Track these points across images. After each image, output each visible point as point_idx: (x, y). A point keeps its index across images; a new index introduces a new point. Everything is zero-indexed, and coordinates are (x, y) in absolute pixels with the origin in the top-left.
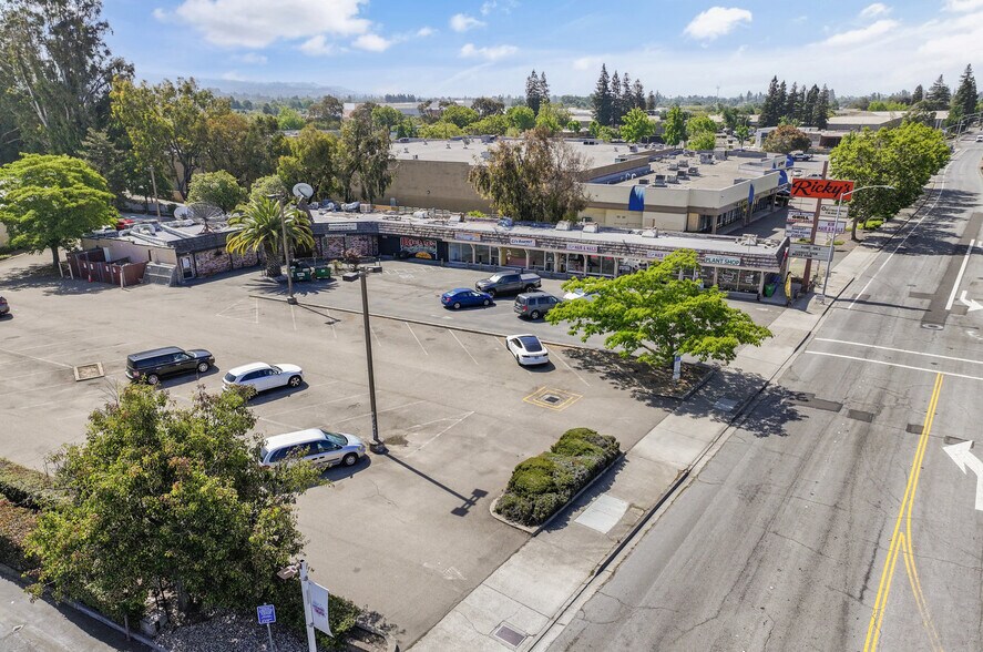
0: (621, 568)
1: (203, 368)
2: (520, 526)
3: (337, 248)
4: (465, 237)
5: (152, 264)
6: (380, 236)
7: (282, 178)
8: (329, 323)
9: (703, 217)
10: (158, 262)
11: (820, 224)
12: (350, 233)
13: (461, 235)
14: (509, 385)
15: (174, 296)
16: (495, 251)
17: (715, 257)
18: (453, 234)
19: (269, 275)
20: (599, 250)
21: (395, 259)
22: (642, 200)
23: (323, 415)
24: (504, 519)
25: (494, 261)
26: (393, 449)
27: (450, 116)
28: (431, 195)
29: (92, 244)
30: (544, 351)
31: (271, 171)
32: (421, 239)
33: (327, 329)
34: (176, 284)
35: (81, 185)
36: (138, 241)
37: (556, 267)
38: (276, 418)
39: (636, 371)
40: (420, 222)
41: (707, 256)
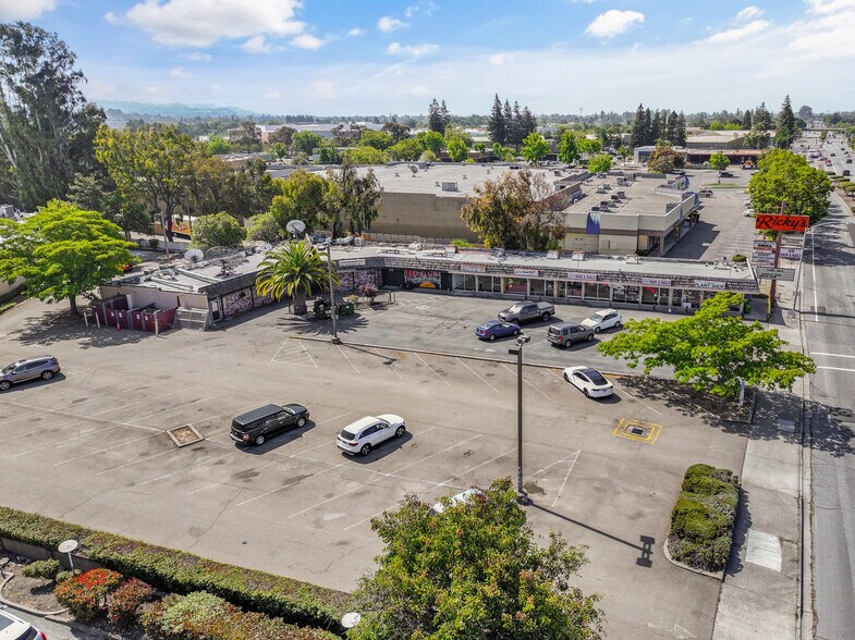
0: (818, 608)
1: (301, 423)
2: (705, 573)
3: (346, 282)
4: (471, 269)
5: (181, 309)
6: (385, 270)
7: (274, 214)
8: (389, 363)
9: (652, 239)
10: (187, 307)
11: (782, 251)
12: (360, 268)
13: (467, 268)
14: (591, 418)
15: (214, 342)
16: (497, 280)
17: (703, 282)
18: (458, 266)
19: (296, 314)
20: (598, 278)
21: (402, 290)
22: (598, 225)
23: (446, 467)
24: (687, 567)
25: (497, 290)
26: (535, 497)
27: (367, 140)
28: (401, 222)
29: (113, 291)
30: (610, 384)
31: (264, 209)
32: (427, 272)
33: (387, 371)
34: (209, 328)
35: (105, 237)
36: (164, 288)
37: (555, 293)
38: (403, 473)
39: (693, 398)
40: (421, 255)
41: (696, 282)
